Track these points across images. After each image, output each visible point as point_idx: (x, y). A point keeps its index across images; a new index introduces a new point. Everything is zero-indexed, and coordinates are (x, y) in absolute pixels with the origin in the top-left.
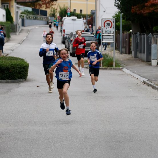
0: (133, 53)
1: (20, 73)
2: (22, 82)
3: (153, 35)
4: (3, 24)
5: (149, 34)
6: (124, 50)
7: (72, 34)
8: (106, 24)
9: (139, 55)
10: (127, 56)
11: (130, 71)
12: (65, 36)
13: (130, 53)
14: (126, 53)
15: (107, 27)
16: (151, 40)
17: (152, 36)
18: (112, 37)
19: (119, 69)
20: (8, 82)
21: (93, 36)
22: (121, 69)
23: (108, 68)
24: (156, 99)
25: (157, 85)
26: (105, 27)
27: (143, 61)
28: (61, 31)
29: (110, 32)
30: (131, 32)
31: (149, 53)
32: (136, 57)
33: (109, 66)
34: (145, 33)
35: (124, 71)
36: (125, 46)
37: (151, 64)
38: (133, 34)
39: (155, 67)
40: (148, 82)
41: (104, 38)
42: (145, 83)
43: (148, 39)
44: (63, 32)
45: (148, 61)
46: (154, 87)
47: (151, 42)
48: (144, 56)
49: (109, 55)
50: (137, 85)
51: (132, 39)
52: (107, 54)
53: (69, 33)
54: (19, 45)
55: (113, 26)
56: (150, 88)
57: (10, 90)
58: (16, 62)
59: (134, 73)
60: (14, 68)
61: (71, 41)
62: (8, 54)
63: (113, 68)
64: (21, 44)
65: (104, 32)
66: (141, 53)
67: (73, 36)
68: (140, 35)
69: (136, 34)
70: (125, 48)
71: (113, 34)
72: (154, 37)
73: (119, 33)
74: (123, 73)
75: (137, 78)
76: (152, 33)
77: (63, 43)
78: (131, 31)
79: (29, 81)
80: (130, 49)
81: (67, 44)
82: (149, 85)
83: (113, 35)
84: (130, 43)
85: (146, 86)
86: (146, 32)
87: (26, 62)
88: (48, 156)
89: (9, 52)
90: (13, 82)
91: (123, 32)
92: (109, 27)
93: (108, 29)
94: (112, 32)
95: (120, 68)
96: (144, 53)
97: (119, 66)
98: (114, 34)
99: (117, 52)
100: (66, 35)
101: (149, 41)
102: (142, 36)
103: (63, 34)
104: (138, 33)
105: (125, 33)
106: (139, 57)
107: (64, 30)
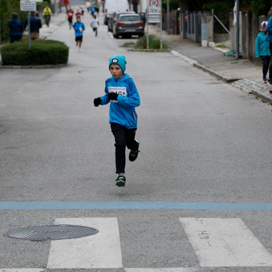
0: (182, 33)
1: (60, 58)
2: (62, 67)
3: (203, 13)
4: (40, 4)
5: (198, 12)
6: (171, 30)
7: (115, 14)
8: (151, 3)
9: (188, 35)
10: (176, 37)
11: (179, 53)
12: (108, 16)
13: (178, 33)
14: (174, 34)
15: (153, 6)
16: (200, 19)
17: (202, 15)
18: (158, 16)
19: (167, 51)
20: (47, 68)
21: (137, 16)
22: (169, 51)
23: (155, 50)
24: (207, 83)
25: (208, 67)
26: (150, 5)
27: (192, 42)
28: (103, 11)
29: (156, 11)
30: (179, 11)
31: (199, 33)
32: (185, 37)
33: (155, 48)
34: (194, 12)
35: (172, 54)
36: (172, 25)
37: (201, 45)
38: (181, 13)
39: (205, 48)
40: (198, 64)
41: (150, 18)
42: (195, 65)
43: (197, 18)
44: (105, 11)
45: (198, 42)
46: (205, 70)
47: (200, 21)
48: (193, 36)
49: (156, 36)
50: (187, 67)
51: (180, 19)
52: (153, 35)
53: (112, 13)
54: (58, 27)
55: (159, 5)
56: (201, 71)
57: (49, 76)
58: (55, 46)
59: (183, 55)
60: (53, 52)
61: (114, 22)
62: (46, 37)
63: (160, 50)
64: (60, 26)
65: (150, 11)
66: (190, 32)
67: (116, 16)
68: (189, 13)
69: (184, 12)
70: (173, 28)
71: (159, 13)
72: (204, 16)
73: (166, 12)
74: (171, 55)
75: (186, 60)
76: (202, 11)
77: (106, 23)
78: (179, 9)
79: (70, 66)
80: (178, 29)
81: (110, 24)
82: (200, 68)
83: (160, 15)
84: (178, 22)
85: (196, 69)
86: (195, 10)
87: (66, 46)
88: (92, 146)
89: (47, 35)
90: (52, 68)
91: (170, 11)
92: (155, 6)
93: (154, 7)
94: (159, 11)
95: (168, 49)
96: (193, 33)
97: (167, 48)
98: (161, 13)
99: (164, 32)
100: (110, 15)
101: (199, 20)
102: (191, 15)
103: (105, 14)
104: (187, 12)
105: (173, 12)
106: (188, 38)
107: (106, 10)
